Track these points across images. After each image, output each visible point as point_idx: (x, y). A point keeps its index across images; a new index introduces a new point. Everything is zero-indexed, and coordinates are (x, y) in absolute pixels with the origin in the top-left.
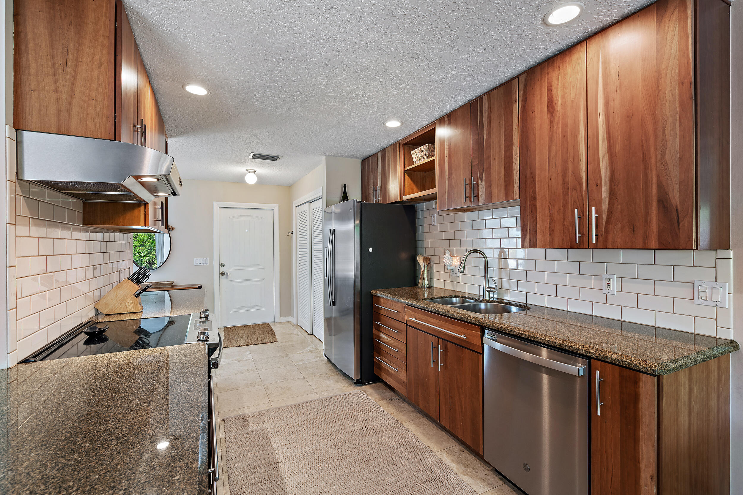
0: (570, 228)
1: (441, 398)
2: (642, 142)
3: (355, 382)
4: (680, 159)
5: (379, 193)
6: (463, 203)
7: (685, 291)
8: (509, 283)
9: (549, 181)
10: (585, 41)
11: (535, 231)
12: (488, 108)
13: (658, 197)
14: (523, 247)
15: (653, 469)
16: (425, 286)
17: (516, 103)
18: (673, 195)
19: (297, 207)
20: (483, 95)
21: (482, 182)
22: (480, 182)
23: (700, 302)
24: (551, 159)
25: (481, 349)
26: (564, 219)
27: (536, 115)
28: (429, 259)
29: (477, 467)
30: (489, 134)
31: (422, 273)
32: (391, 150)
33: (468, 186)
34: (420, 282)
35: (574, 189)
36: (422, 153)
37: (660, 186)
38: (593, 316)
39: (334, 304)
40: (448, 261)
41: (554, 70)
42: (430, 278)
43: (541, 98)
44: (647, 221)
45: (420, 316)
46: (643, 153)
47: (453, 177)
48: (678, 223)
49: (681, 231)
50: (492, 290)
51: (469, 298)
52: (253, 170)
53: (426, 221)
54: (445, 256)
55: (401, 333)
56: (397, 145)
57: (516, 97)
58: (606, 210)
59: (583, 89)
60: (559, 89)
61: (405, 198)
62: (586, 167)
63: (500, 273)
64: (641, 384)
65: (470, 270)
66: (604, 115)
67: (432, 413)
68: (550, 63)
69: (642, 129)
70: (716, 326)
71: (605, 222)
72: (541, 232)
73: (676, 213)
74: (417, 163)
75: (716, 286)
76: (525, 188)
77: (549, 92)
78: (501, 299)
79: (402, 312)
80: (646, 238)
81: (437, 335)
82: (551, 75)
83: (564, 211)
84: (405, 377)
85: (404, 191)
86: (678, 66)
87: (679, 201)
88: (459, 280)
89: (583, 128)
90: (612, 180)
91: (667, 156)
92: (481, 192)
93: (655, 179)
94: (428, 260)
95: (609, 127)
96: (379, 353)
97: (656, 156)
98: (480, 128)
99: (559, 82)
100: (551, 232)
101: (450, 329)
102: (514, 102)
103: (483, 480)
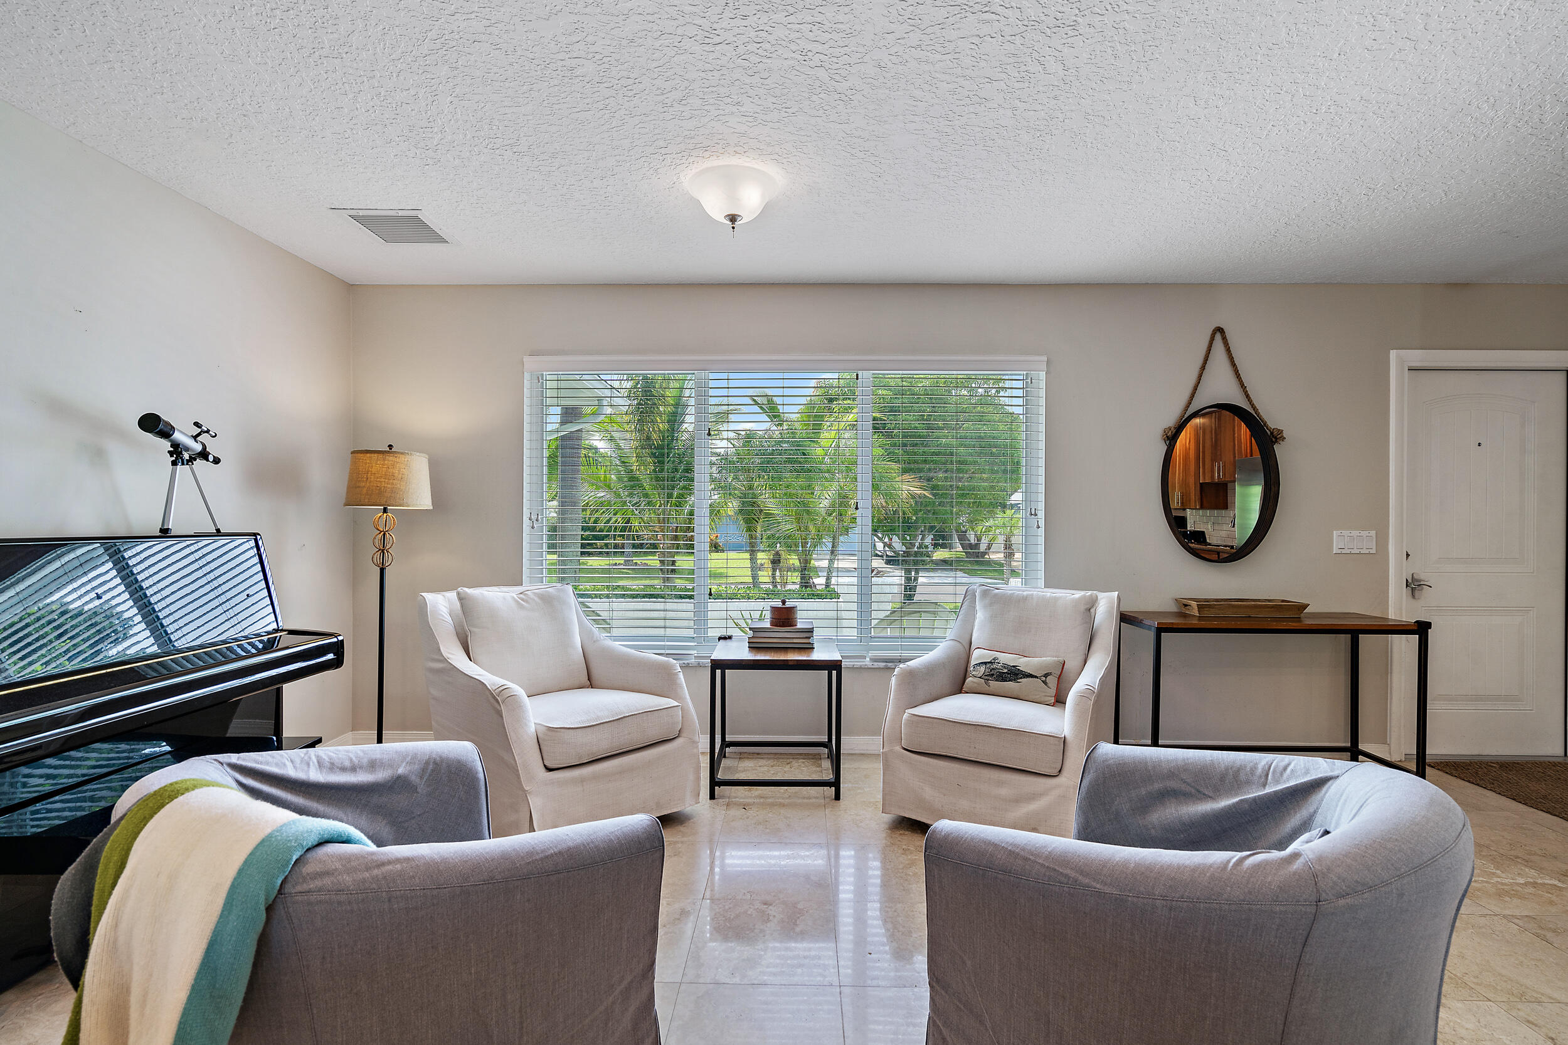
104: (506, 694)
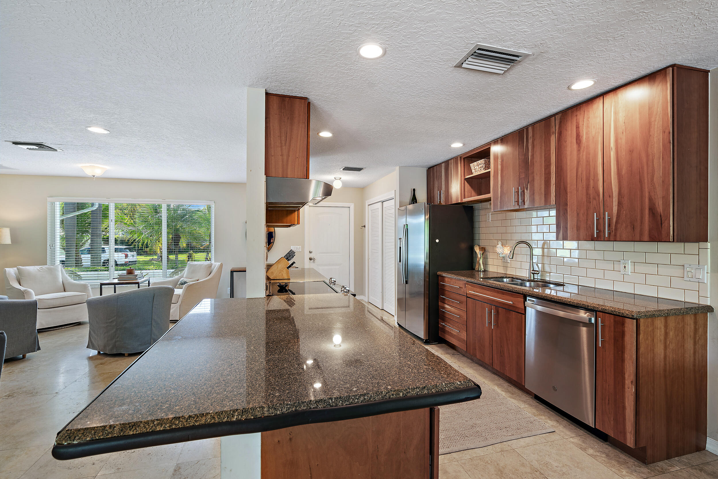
0: (591, 226)
1: (494, 349)
2: (639, 169)
3: (424, 341)
4: (663, 182)
5: (443, 196)
6: (513, 205)
7: (678, 272)
8: (550, 267)
9: (576, 192)
10: (602, 96)
11: (567, 228)
12: (532, 136)
13: (649, 207)
14: (557, 239)
15: (633, 377)
16: (481, 270)
17: (553, 134)
18: (658, 205)
19: (369, 205)
20: (528, 125)
21: (527, 191)
22: (525, 191)
23: (688, 279)
24: (578, 177)
25: (524, 311)
26: (587, 220)
27: (568, 145)
28: (485, 248)
29: (521, 395)
30: (533, 155)
31: (478, 260)
32: (454, 162)
33: (516, 194)
34: (477, 267)
35: (594, 199)
36: (480, 166)
37: (650, 199)
38: (614, 291)
39: (407, 282)
40: (500, 250)
41: (581, 114)
42: (485, 264)
43: (571, 133)
44: (642, 222)
45: (478, 290)
46: (640, 177)
47: (504, 186)
48: (661, 224)
49: (663, 229)
50: (535, 272)
51: (517, 279)
52: (339, 177)
53: (482, 218)
54: (497, 246)
55: (462, 304)
56: (459, 158)
57: (553, 130)
58: (616, 214)
59: (601, 129)
60: (584, 128)
61: (465, 200)
62: (602, 183)
63: (543, 259)
64: (626, 325)
65: (518, 258)
66: (615, 149)
67: (487, 360)
68: (578, 108)
69: (639, 160)
70: (699, 296)
71: (615, 223)
72: (571, 229)
73: (660, 218)
74: (475, 174)
75: (698, 268)
76: (560, 197)
77: (577, 129)
78: (543, 280)
79: (463, 288)
80: (641, 234)
81: (491, 302)
82: (578, 117)
83: (587, 214)
84: (465, 336)
85: (464, 195)
86: (661, 120)
87: (662, 210)
88: (509, 265)
89: (601, 157)
90: (620, 194)
91: (655, 179)
92: (527, 198)
93: (647, 195)
94: (483, 249)
95: (618, 157)
96: (444, 320)
97: (648, 179)
98: (526, 151)
99: (584, 122)
100: (578, 228)
101: (501, 298)
102: (551, 134)
103: (525, 402)
104: (27, 291)
